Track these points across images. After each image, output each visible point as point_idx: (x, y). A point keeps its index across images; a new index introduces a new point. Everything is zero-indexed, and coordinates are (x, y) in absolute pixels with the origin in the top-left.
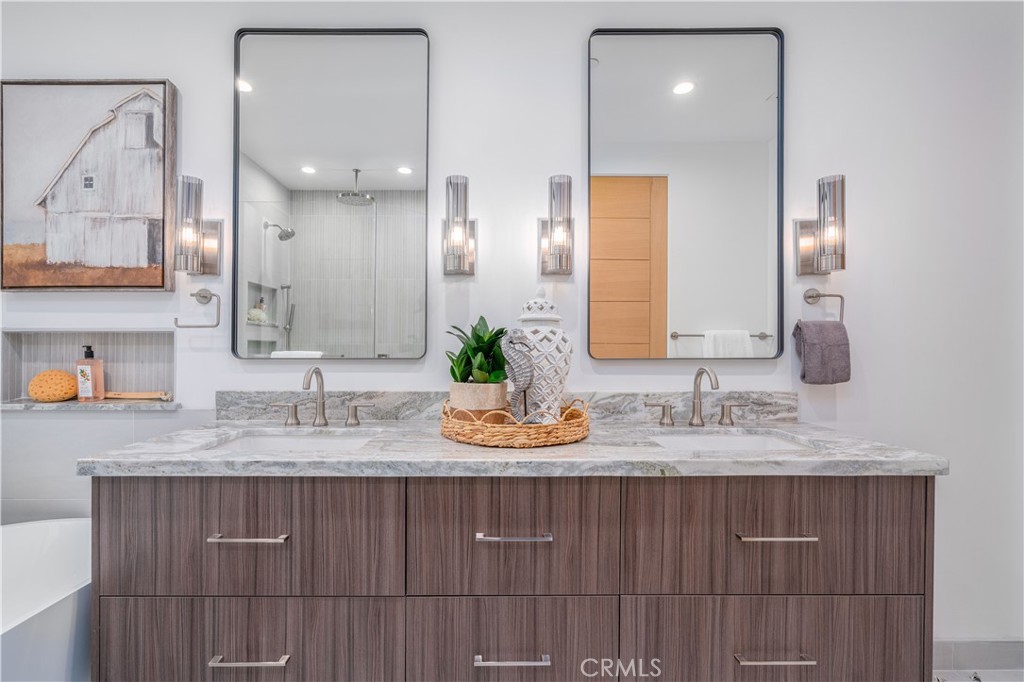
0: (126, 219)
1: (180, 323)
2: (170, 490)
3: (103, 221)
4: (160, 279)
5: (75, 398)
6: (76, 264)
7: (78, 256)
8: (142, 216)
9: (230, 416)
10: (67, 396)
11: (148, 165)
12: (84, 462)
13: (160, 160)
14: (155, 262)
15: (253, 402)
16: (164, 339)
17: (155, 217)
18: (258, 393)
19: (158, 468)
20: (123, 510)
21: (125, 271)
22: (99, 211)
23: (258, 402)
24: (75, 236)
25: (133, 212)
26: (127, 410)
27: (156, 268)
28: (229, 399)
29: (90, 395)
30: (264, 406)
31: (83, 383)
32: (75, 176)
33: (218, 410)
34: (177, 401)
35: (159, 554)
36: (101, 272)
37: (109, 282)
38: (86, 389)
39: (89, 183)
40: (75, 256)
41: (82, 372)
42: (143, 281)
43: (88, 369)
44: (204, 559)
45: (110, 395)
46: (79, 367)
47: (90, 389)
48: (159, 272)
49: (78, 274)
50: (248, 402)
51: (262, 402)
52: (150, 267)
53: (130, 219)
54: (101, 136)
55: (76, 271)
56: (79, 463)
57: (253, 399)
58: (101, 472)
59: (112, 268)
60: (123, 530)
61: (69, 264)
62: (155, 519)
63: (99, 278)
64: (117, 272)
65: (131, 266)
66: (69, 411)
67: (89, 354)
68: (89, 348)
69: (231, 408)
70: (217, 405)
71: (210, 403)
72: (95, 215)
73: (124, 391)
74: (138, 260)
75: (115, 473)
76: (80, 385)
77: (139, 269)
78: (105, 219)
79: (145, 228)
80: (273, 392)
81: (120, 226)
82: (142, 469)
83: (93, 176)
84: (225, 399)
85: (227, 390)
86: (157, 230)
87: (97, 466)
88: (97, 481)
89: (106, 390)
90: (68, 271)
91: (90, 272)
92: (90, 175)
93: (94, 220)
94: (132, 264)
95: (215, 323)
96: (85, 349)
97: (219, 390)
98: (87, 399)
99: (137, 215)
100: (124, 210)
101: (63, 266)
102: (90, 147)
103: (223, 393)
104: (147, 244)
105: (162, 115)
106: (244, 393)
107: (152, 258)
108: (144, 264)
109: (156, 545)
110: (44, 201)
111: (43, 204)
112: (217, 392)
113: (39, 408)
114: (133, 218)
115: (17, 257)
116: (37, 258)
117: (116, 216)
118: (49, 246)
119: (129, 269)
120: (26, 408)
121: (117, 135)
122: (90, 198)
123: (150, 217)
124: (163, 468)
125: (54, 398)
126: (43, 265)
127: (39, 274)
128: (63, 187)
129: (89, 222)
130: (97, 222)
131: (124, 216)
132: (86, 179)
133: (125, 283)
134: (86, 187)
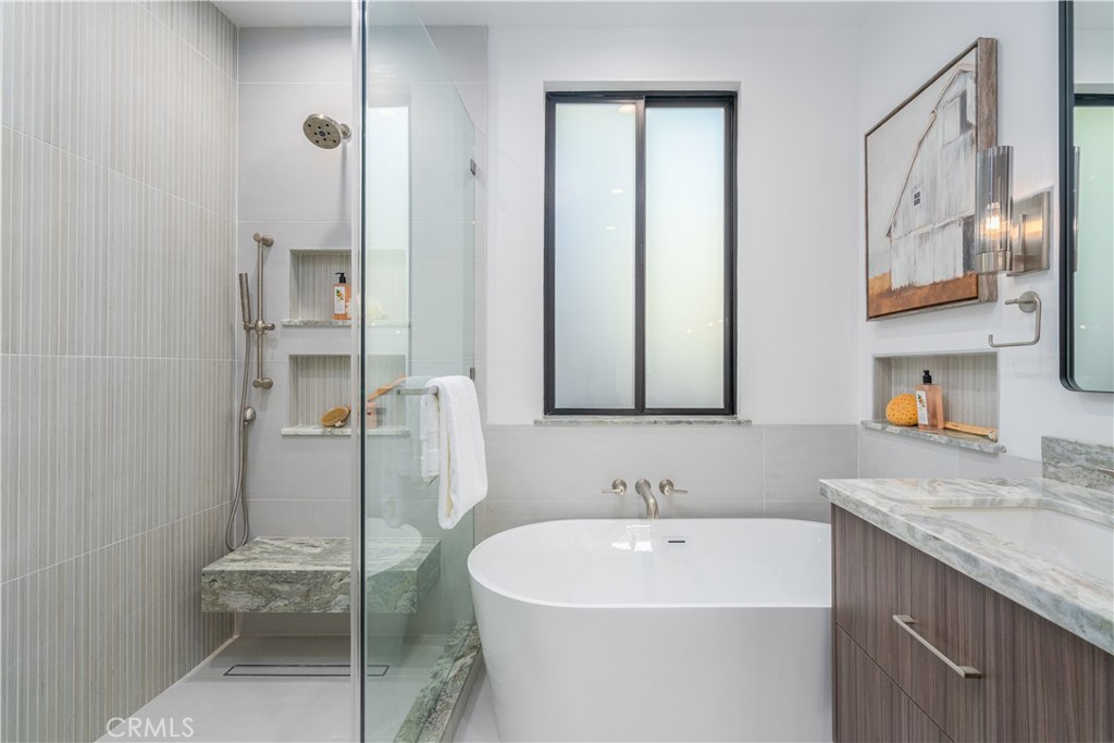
0: (943, 227)
1: (997, 342)
3: (927, 235)
4: (974, 289)
5: (916, 425)
6: (911, 287)
7: (911, 277)
8: (959, 217)
9: (1061, 475)
10: (911, 422)
11: (962, 155)
13: (973, 142)
14: (969, 269)
16: (985, 362)
17: (969, 213)
21: (944, 284)
22: (926, 225)
24: (909, 258)
25: (950, 215)
26: (950, 444)
27: (971, 276)
28: (1059, 450)
29: (928, 422)
31: (921, 410)
32: (909, 197)
33: (1044, 464)
34: (1001, 442)
36: (927, 290)
38: (923, 416)
39: (917, 199)
40: (909, 278)
41: (920, 397)
42: (960, 295)
43: (923, 394)
45: (949, 425)
46: (917, 392)
47: (927, 415)
48: (974, 280)
49: (911, 296)
50: (1087, 460)
52: (965, 275)
53: (948, 224)
54: (925, 144)
55: (910, 293)
57: (1095, 456)
59: (935, 284)
61: (906, 287)
63: (925, 298)
64: (938, 288)
66: (907, 436)
67: (927, 379)
68: (927, 372)
69: (1063, 464)
70: (1043, 456)
72: (922, 231)
74: (955, 272)
76: (919, 412)
77: (956, 280)
78: (929, 232)
79: (961, 230)
81: (940, 235)
83: (919, 190)
84: (1054, 450)
86: (969, 229)
89: (946, 419)
90: (905, 295)
91: (919, 292)
93: (921, 236)
94: (950, 277)
95: (1033, 340)
96: (923, 374)
97: (1045, 435)
98: (923, 426)
99: (953, 219)
100: (943, 216)
101: (903, 289)
102: (918, 160)
103: (1051, 440)
104: (962, 248)
105: (974, 86)
106: (1080, 445)
107: (967, 264)
108: (960, 274)
110: (890, 231)
111: (889, 234)
112: (1043, 438)
113: (891, 428)
114: (952, 222)
115: (876, 288)
116: (886, 287)
117: (938, 225)
118: (893, 273)
119: (947, 282)
120: (884, 428)
121: (937, 138)
122: (919, 215)
123: (965, 215)
124: (864, 511)
125: (903, 422)
126: (889, 293)
127: (887, 301)
128: (900, 212)
129: (918, 239)
130: (924, 237)
131: (943, 223)
132: (916, 196)
133: (945, 300)
134: (915, 204)
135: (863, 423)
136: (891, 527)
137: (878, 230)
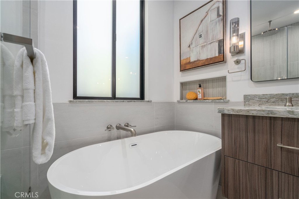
1: (230, 72)
2: (254, 122)
3: (204, 46)
4: (222, 58)
5: (197, 99)
6: (198, 60)
7: (198, 58)
8: (216, 40)
9: (250, 104)
10: (195, 98)
11: (218, 23)
12: (220, 109)
13: (222, 20)
14: (221, 54)
15: (261, 99)
17: (221, 39)
18: (263, 95)
19: (250, 112)
20: (233, 127)
21: (211, 59)
22: (204, 43)
23: (264, 98)
24: (197, 52)
25: (213, 40)
26: (212, 102)
27: (221, 55)
28: (250, 97)
29: (201, 98)
30: (267, 100)
31: (199, 94)
32: (197, 36)
33: (244, 102)
34: (228, 99)
35: (249, 146)
36: (204, 61)
37: (207, 64)
38: (200, 96)
39: (200, 36)
40: (197, 58)
41: (199, 91)
42: (217, 61)
44: (272, 153)
45: (205, 98)
46: (198, 90)
47: (201, 96)
48: (222, 56)
49: (198, 63)
50: (259, 99)
51: (266, 98)
52: (219, 55)
53: (213, 42)
54: (204, 21)
56: (218, 109)
57: (261, 97)
58: (226, 112)
59: (207, 59)
60: (233, 134)
61: (196, 61)
62: (247, 132)
63: (204, 63)
64: (209, 60)
65: (213, 57)
69: (251, 101)
70: (244, 100)
71: (242, 99)
72: (202, 45)
73: (208, 97)
74: (215, 55)
75: (232, 113)
76: (198, 95)
77: (215, 57)
78: (205, 45)
79: (217, 44)
80: (271, 94)
81: (210, 45)
82: (243, 112)
83: (202, 34)
84: (248, 98)
85: (248, 94)
86: (221, 43)
87: (225, 110)
88: (223, 115)
89: (204, 97)
90: (196, 63)
91: (201, 62)
92: (201, 34)
93: (202, 46)
94: (213, 56)
95: (244, 69)
96: (199, 85)
98: (200, 99)
99: (214, 41)
100: (211, 40)
101: (195, 61)
102: (201, 26)
103: (247, 95)
104: (218, 48)
105: (222, 5)
106: (256, 95)
107: (220, 52)
108: (217, 55)
109: (248, 142)
110: (190, 46)
111: (189, 46)
112: (244, 95)
113: (189, 101)
114: (214, 42)
115: (184, 62)
116: (188, 61)
117: (208, 43)
118: (191, 57)
119: (212, 58)
120: (186, 101)
121: (208, 19)
122: (201, 41)
123: (219, 39)
124: (252, 112)
125: (192, 99)
126: (190, 63)
127: (189, 65)
128: (194, 40)
129: (201, 47)
130: (203, 47)
131: (211, 42)
132: (200, 35)
133: (211, 62)
134: (200, 37)
135: (178, 101)
136: (275, 114)
137: (185, 45)
